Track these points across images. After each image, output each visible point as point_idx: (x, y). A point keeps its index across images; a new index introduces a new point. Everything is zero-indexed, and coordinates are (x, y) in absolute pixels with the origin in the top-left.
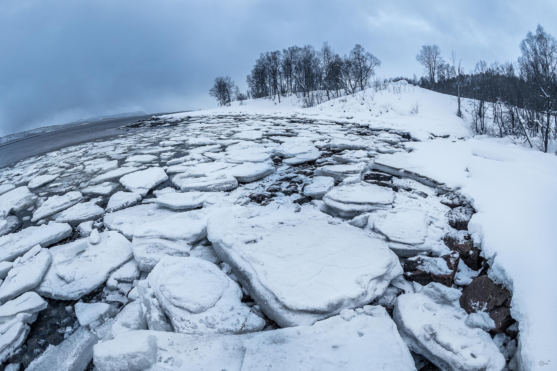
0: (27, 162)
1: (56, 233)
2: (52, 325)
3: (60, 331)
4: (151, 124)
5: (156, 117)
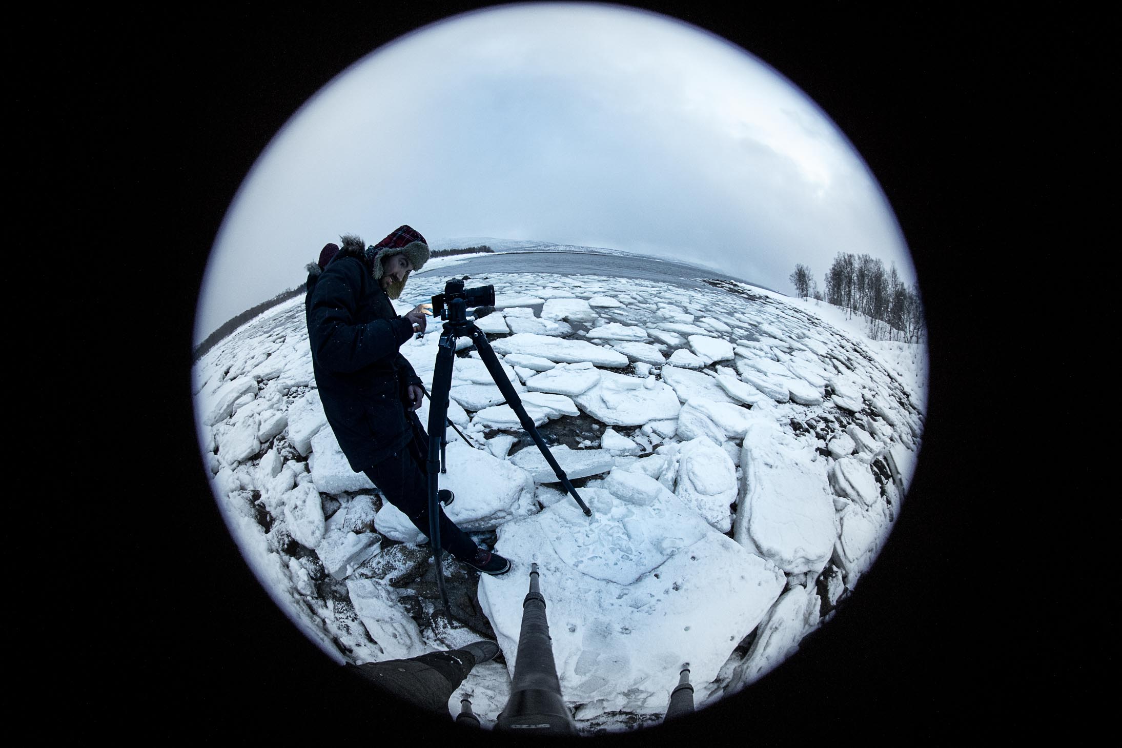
0: (596, 277)
2: (571, 430)
3: (577, 439)
4: (729, 288)
5: (734, 283)
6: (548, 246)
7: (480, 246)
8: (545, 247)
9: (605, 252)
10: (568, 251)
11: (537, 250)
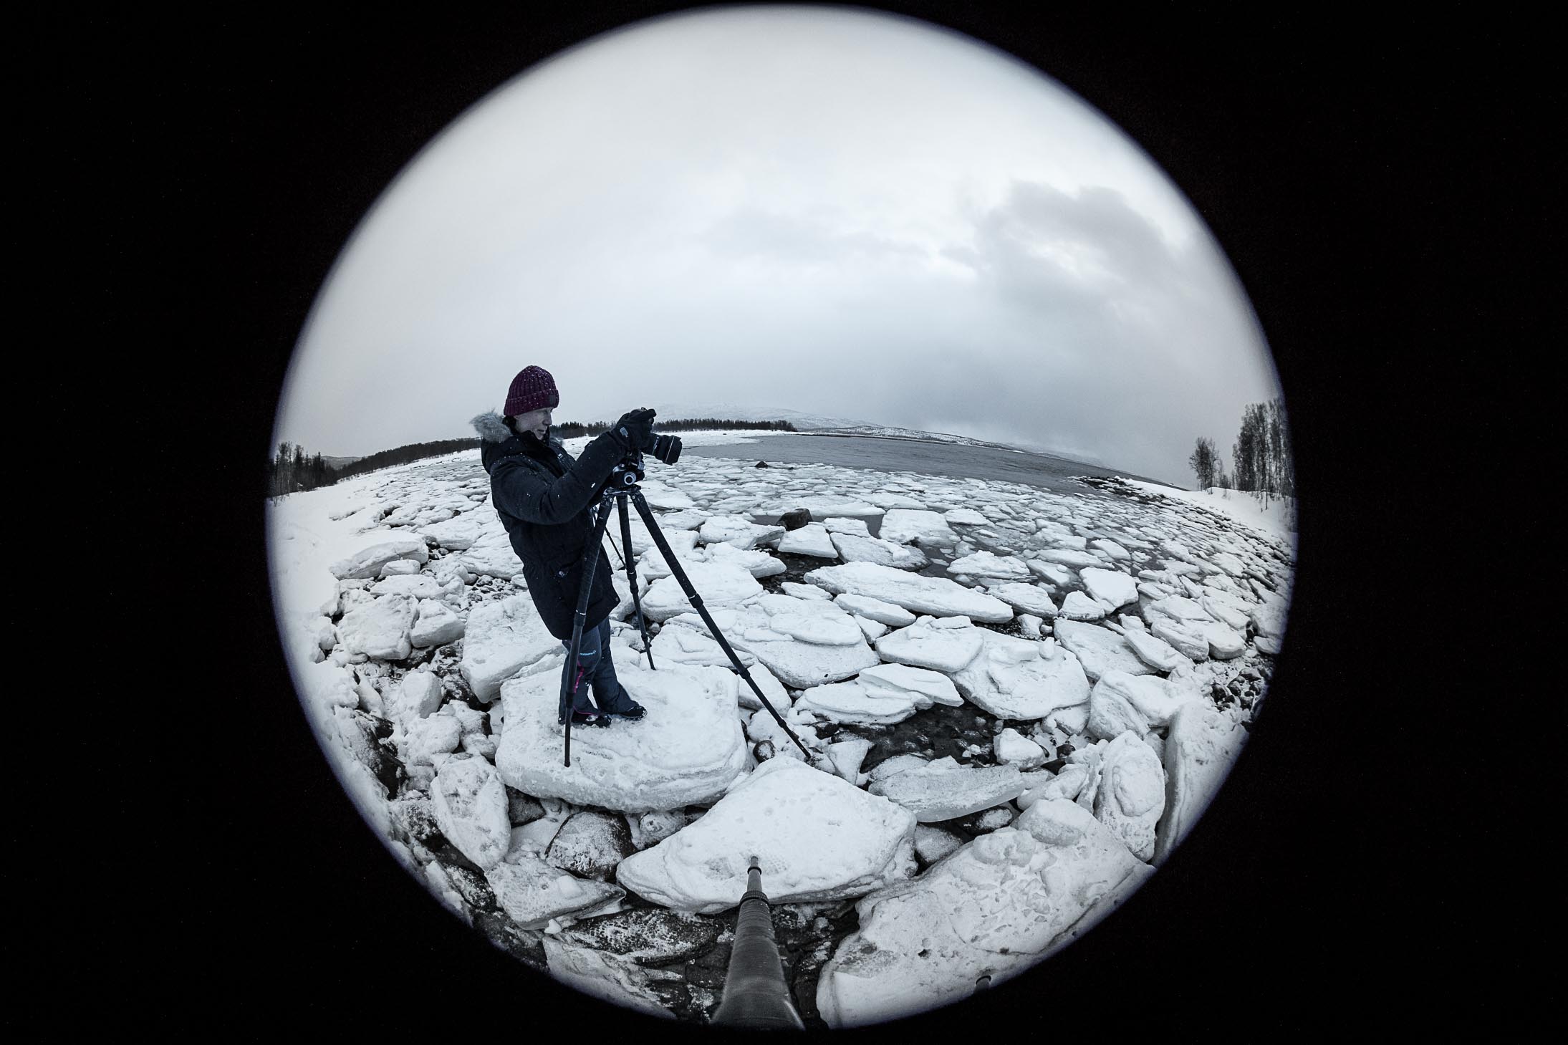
1: (993, 612)
3: (958, 741)
4: (1115, 488)
5: (1120, 480)
6: (870, 428)
7: (777, 420)
8: (866, 430)
9: (946, 440)
10: (897, 436)
11: (855, 433)
